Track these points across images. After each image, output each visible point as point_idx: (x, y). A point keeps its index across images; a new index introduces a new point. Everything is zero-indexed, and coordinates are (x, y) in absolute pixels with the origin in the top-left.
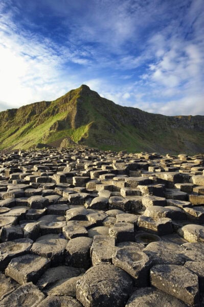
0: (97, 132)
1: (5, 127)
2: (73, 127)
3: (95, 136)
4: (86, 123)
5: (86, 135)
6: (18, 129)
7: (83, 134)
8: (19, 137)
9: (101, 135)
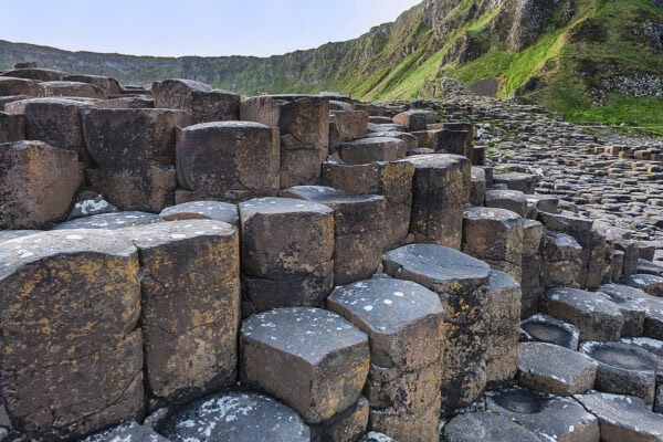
0: (598, 52)
1: (364, 73)
2: (515, 46)
3: (587, 67)
4: (559, 26)
5: (549, 66)
6: (387, 74)
7: (541, 64)
8: (382, 93)
9: (613, 61)
